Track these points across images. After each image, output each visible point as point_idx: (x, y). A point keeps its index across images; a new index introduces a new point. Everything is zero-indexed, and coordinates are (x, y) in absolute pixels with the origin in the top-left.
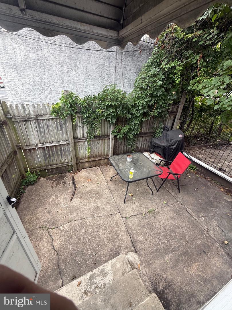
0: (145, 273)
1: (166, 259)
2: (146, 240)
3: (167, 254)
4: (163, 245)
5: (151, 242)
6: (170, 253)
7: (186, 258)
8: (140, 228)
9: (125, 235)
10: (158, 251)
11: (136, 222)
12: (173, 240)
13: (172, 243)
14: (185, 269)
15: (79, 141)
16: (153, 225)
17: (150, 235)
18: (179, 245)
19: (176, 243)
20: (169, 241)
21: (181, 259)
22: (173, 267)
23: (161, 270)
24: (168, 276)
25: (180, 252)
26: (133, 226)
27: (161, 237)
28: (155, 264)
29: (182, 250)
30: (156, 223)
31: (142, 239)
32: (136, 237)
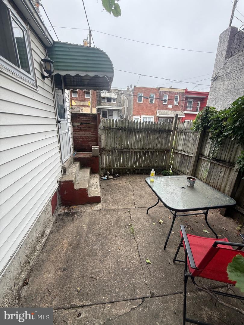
0: (87, 210)
1: (86, 226)
2: (105, 219)
3: (88, 228)
4: (96, 228)
5: (102, 221)
6: (87, 231)
7: (75, 242)
8: (117, 217)
9: (115, 207)
10: (94, 223)
11: (124, 217)
12: (94, 240)
13: (93, 237)
14: (71, 235)
15: (203, 158)
16: (116, 228)
17: (108, 223)
18: (88, 243)
19: (91, 241)
20: (96, 236)
21: (78, 237)
22: (78, 228)
23: (82, 219)
24: (76, 222)
25: (83, 240)
26: (121, 213)
27: (103, 231)
28: (88, 218)
29: (83, 243)
30: (118, 233)
31: (107, 216)
32: (110, 213)
